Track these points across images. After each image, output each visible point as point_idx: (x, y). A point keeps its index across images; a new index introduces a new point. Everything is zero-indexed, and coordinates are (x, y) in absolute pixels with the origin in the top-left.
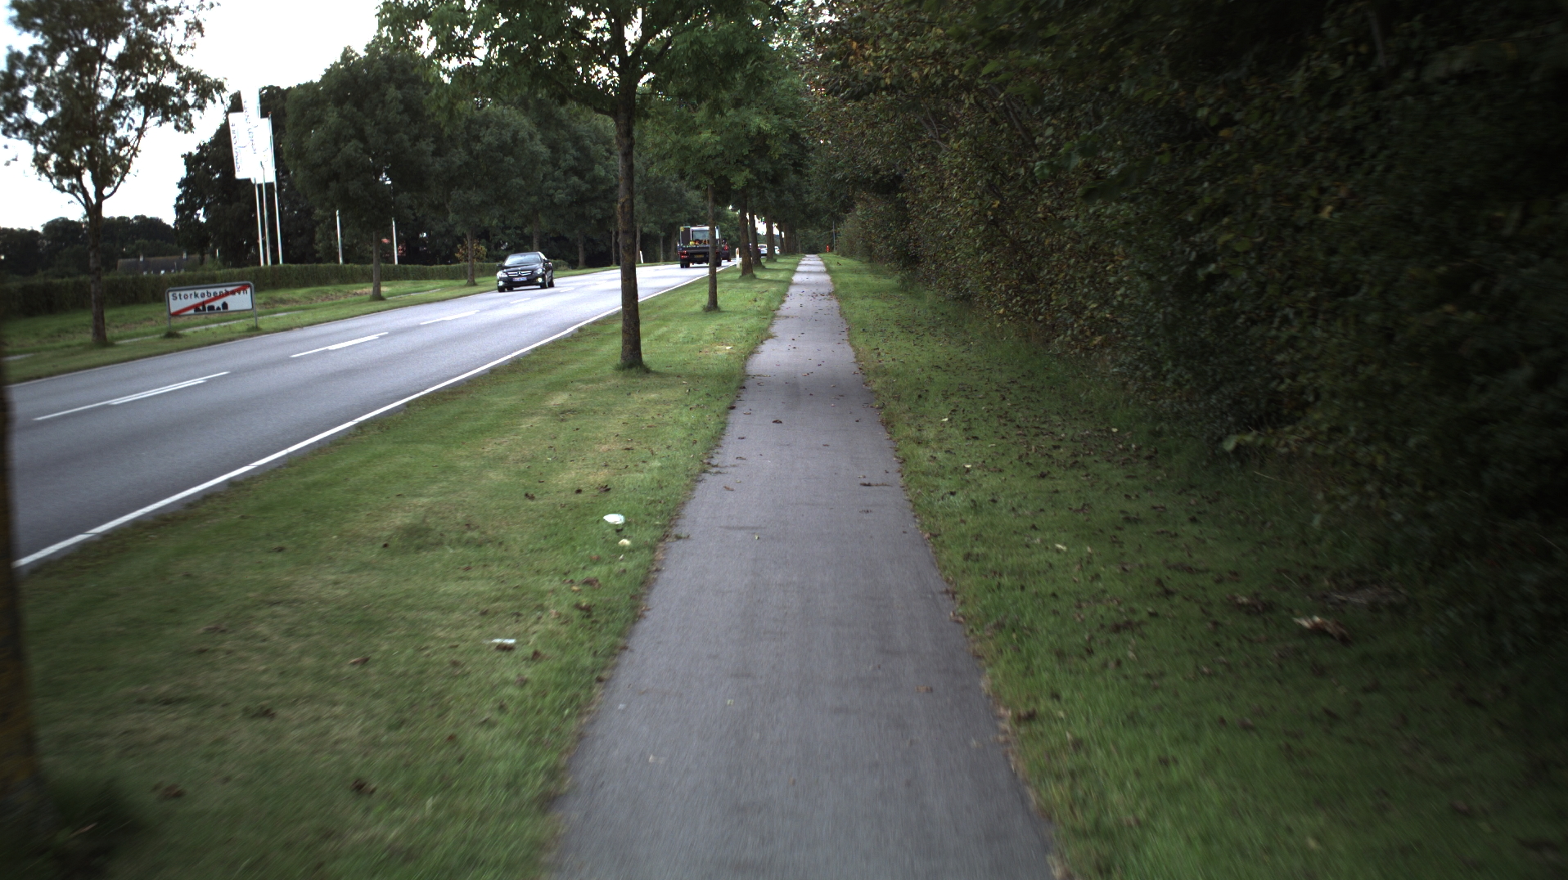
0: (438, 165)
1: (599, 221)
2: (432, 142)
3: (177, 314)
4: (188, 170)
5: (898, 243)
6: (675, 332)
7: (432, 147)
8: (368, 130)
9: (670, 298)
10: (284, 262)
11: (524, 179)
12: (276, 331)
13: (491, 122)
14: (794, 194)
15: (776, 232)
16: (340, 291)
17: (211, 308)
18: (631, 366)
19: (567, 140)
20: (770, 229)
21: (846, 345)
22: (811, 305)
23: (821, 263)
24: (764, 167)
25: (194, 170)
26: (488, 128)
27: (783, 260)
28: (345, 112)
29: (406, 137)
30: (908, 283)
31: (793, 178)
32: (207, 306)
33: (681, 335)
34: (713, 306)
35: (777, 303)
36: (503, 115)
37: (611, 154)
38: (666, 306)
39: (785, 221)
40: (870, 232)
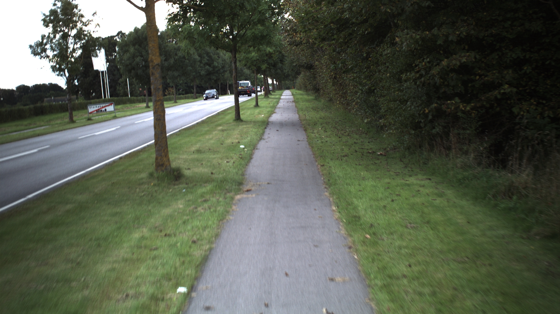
3: (91, 113)
11: (192, 67)
14: (281, 70)
18: (237, 120)
20: (273, 81)
21: (296, 114)
22: (286, 105)
23: (291, 92)
27: (278, 92)
30: (316, 97)
32: (100, 110)
34: (257, 105)
35: (276, 104)
39: (278, 78)
40: (306, 81)
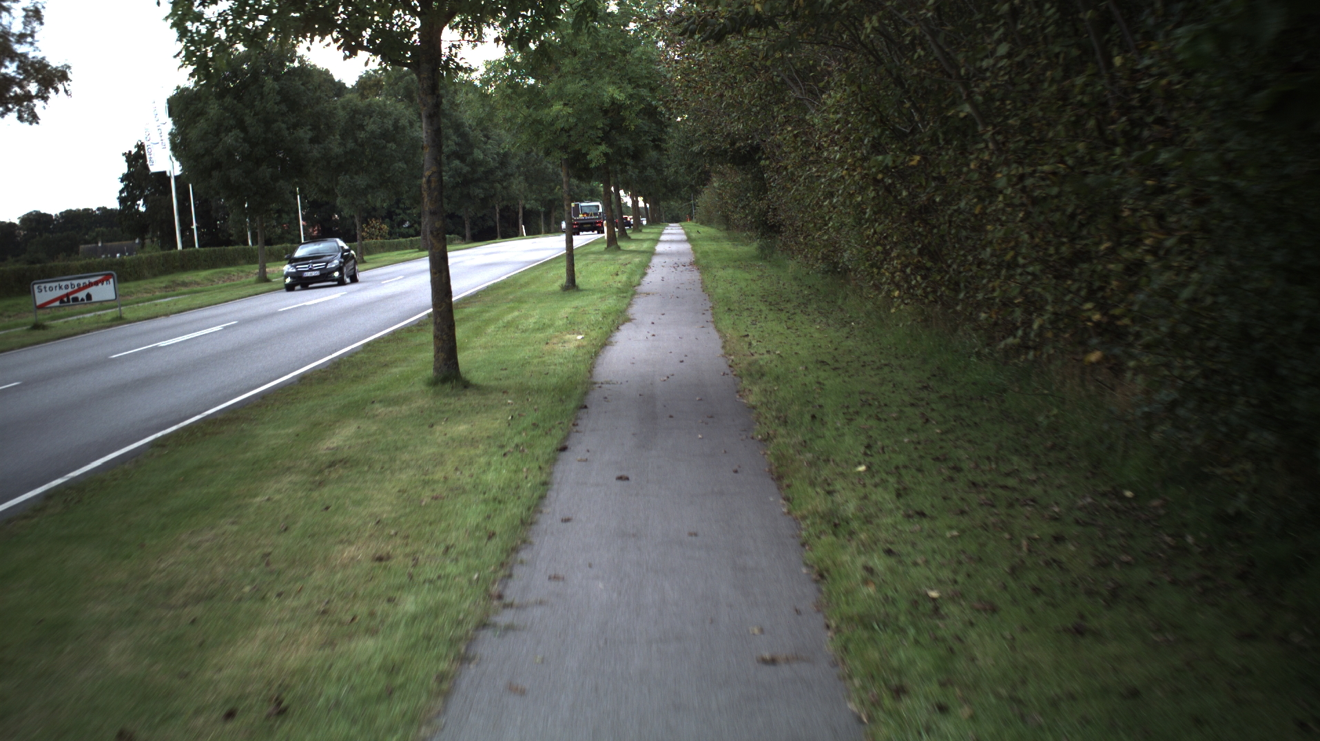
0: (316, 152)
1: (482, 200)
2: (310, 130)
3: (43, 306)
4: (129, 167)
5: (756, 212)
6: (526, 317)
7: (310, 135)
8: (248, 120)
9: (537, 273)
10: (199, 246)
11: (406, 163)
12: (139, 320)
13: (374, 112)
14: (655, 169)
15: (641, 204)
16: (242, 271)
17: (76, 299)
18: (444, 380)
19: (449, 128)
20: (635, 203)
21: (711, 329)
22: (673, 278)
23: (682, 231)
24: (625, 142)
25: (133, 166)
26: (371, 117)
27: (648, 230)
28: (226, 104)
29: (284, 126)
30: (766, 252)
31: (654, 154)
32: (71, 297)
33: (532, 320)
34: (571, 285)
35: (638, 277)
36: (385, 105)
37: (489, 138)
38: (527, 284)
39: (650, 194)
40: (727, 202)
